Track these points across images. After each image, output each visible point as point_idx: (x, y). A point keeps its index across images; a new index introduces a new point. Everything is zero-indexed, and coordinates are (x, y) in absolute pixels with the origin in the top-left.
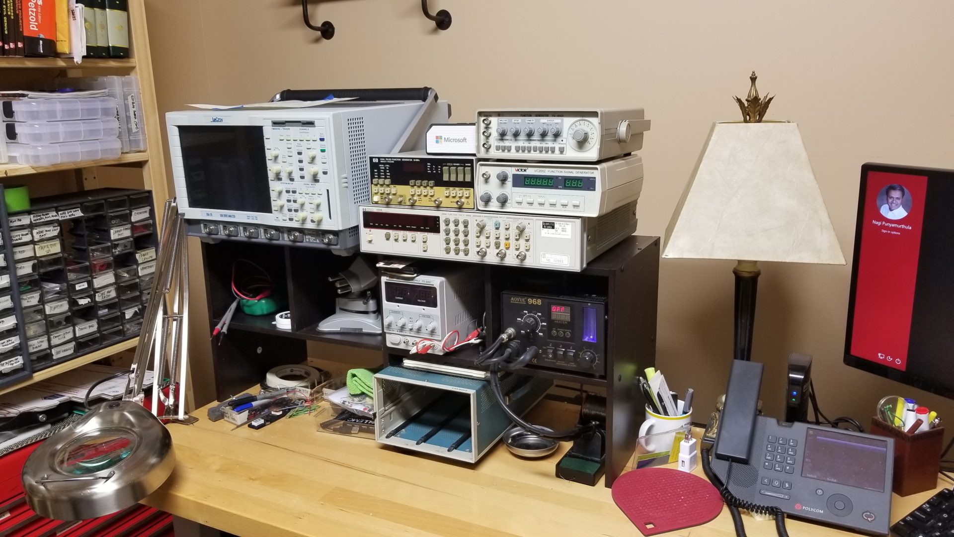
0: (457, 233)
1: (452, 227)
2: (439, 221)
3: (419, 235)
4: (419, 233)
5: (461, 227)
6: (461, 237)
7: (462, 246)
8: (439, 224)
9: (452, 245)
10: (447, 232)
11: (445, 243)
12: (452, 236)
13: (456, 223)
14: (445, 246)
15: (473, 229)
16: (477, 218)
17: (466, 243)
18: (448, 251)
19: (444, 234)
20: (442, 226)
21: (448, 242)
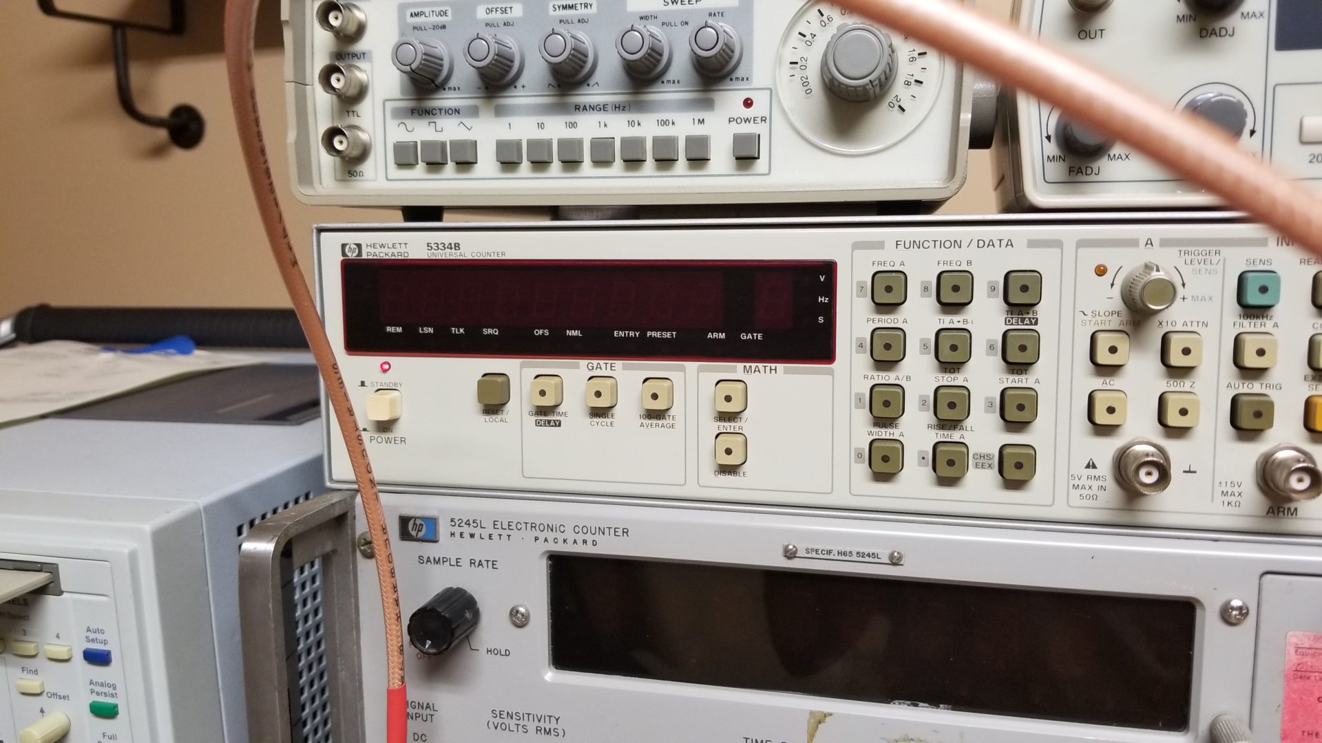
0: (952, 356)
1: (920, 317)
2: (830, 288)
4: (691, 366)
5: (986, 317)
6: (984, 374)
8: (829, 311)
10: (886, 353)
11: (862, 417)
12: (918, 373)
13: (954, 296)
15: (1071, 325)
19: (863, 361)
20: (854, 321)
21: (885, 409)
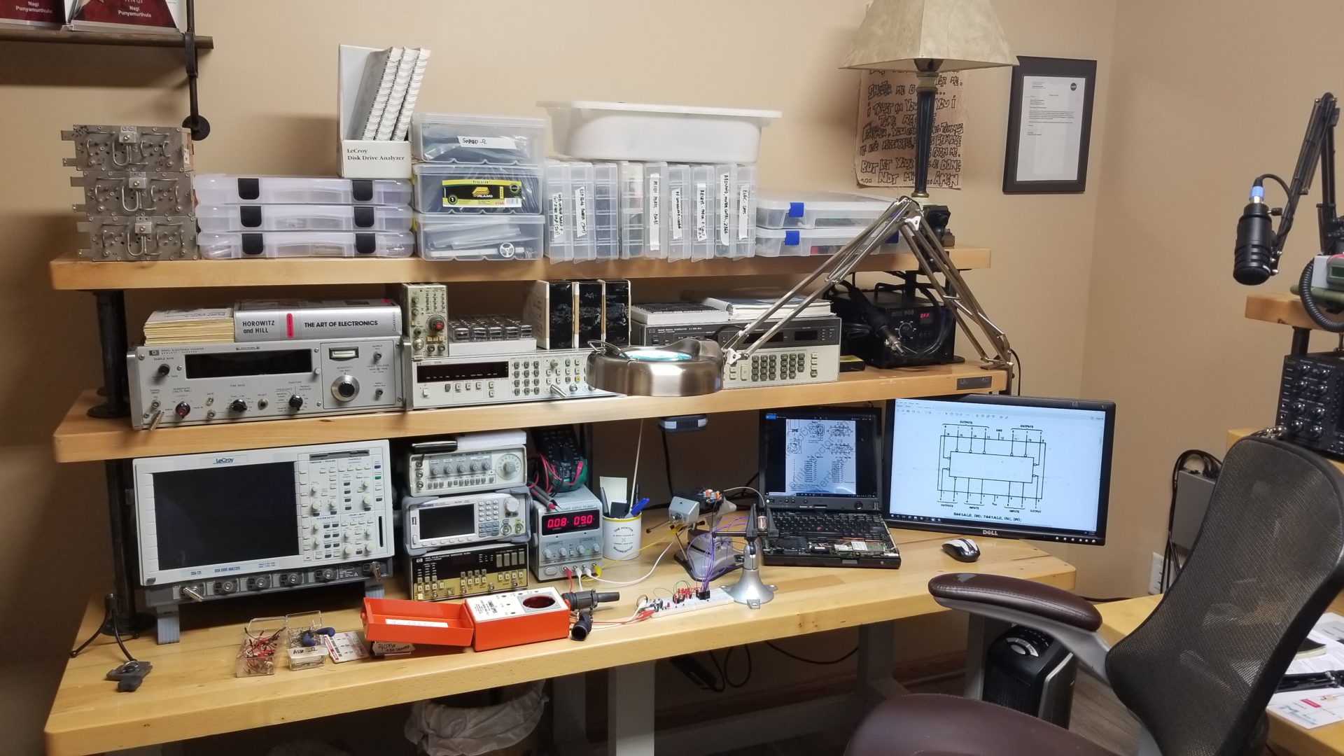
0: (526, 374)
1: (521, 369)
2: (507, 366)
3: (484, 383)
4: (484, 380)
5: (531, 369)
6: (531, 378)
7: (532, 386)
8: (508, 369)
9: (522, 387)
10: (517, 375)
12: (522, 378)
13: (526, 365)
14: (514, 388)
15: (543, 369)
16: (547, 358)
17: (536, 382)
18: (517, 392)
19: (513, 377)
20: (511, 370)
21: (516, 384)
